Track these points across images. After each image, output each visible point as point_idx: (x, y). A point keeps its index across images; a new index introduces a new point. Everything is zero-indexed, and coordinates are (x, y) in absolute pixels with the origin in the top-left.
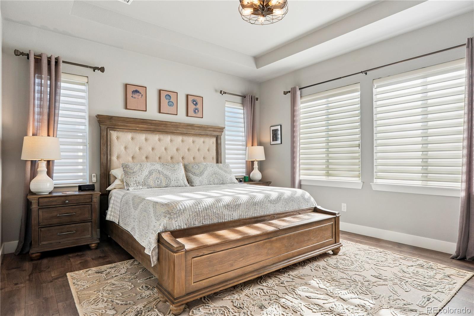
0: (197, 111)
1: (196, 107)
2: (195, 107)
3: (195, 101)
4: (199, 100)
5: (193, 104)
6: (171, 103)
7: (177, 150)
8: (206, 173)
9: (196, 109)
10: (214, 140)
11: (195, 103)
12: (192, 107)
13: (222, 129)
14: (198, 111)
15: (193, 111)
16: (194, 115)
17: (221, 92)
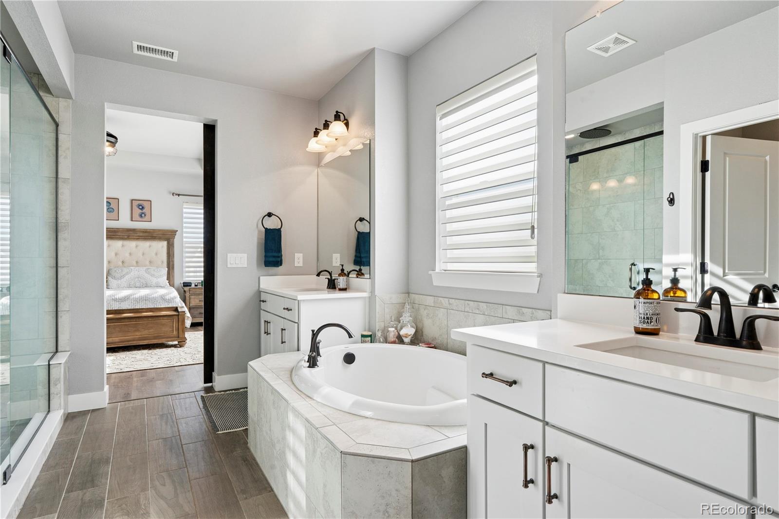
0: (143, 215)
1: (143, 211)
2: (141, 211)
3: (141, 206)
4: (145, 204)
5: (138, 209)
6: (111, 210)
7: (116, 254)
8: (127, 277)
9: (143, 213)
10: (165, 243)
11: (141, 207)
12: (137, 212)
13: (174, 232)
14: (145, 215)
15: (138, 215)
16: (141, 219)
17: (173, 194)
